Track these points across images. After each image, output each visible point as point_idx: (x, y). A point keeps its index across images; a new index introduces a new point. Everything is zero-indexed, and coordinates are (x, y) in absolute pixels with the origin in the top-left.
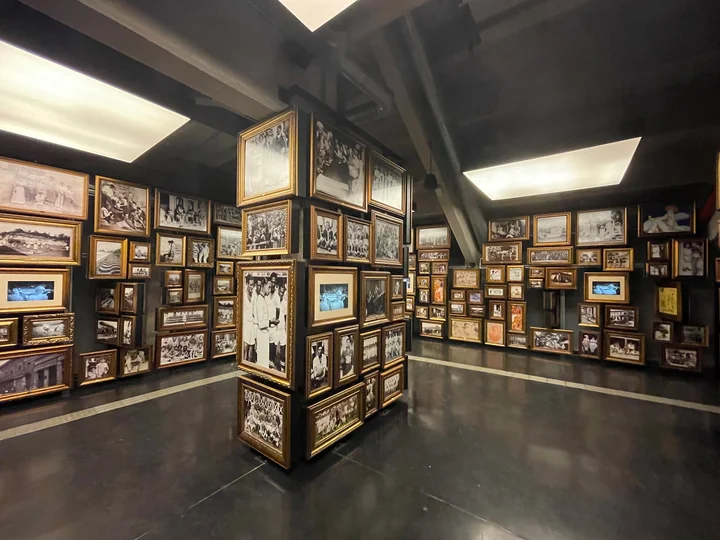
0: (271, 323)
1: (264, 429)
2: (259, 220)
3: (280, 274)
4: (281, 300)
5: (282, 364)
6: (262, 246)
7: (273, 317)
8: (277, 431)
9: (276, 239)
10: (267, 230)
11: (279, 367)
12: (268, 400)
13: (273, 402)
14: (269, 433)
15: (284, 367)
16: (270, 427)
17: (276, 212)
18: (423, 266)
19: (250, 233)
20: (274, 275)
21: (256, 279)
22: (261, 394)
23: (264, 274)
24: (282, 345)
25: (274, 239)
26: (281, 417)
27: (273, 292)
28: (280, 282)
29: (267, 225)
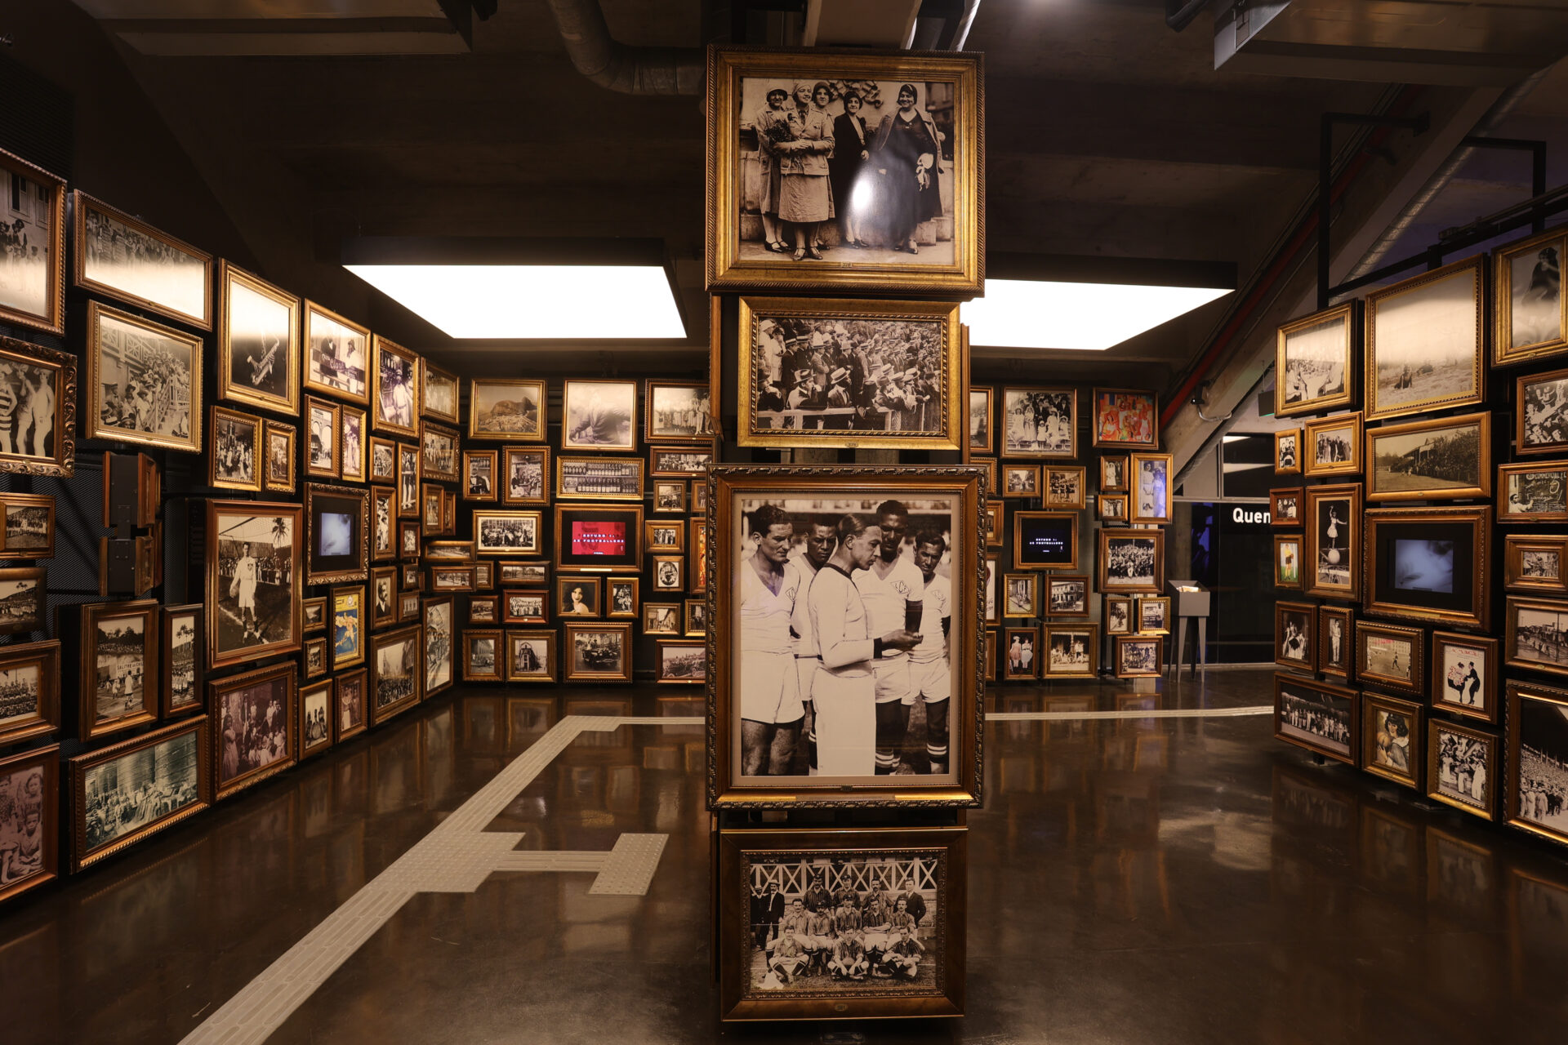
0: (880, 646)
1: (852, 949)
2: (818, 339)
3: (923, 506)
4: (928, 578)
5: (936, 750)
6: (835, 423)
7: (893, 624)
8: (914, 936)
9: (899, 405)
11: (921, 764)
12: (872, 864)
13: (892, 864)
14: (874, 956)
15: (943, 760)
16: (873, 939)
17: (899, 328)
20: (887, 508)
22: (834, 858)
23: (852, 506)
24: (935, 697)
25: (887, 402)
26: (929, 896)
27: (889, 556)
28: (927, 531)
29: (855, 362)
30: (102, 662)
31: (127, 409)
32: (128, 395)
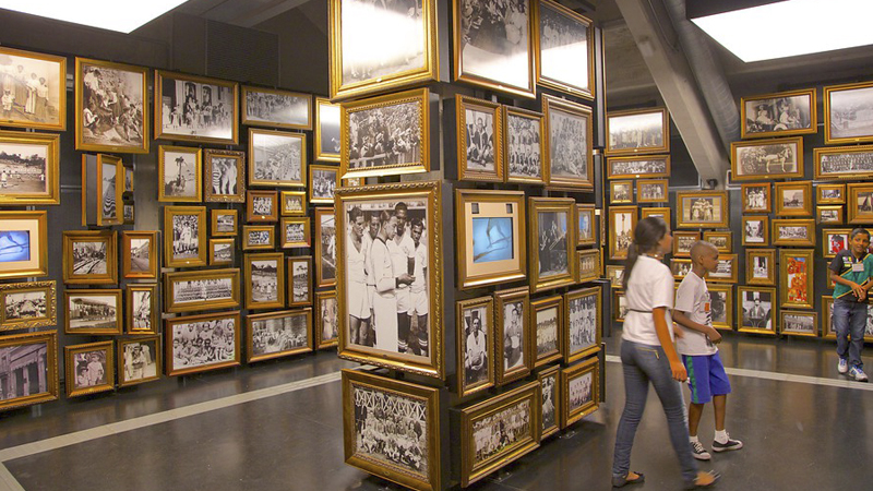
0: (398, 282)
1: (393, 444)
2: (371, 120)
3: (413, 205)
4: (417, 245)
5: (423, 343)
6: (378, 162)
7: (402, 271)
8: (417, 445)
9: (402, 150)
10: (386, 136)
11: (417, 350)
12: (400, 400)
13: (407, 402)
14: (402, 451)
15: (426, 349)
16: (402, 441)
17: (402, 107)
18: (617, 187)
19: (355, 142)
20: (402, 206)
21: (368, 215)
22: (385, 393)
23: (385, 206)
24: (421, 313)
25: (399, 149)
26: (423, 424)
27: (400, 233)
28: (414, 217)
29: (385, 128)
30: (254, 278)
31: (268, 171)
32: (268, 165)
